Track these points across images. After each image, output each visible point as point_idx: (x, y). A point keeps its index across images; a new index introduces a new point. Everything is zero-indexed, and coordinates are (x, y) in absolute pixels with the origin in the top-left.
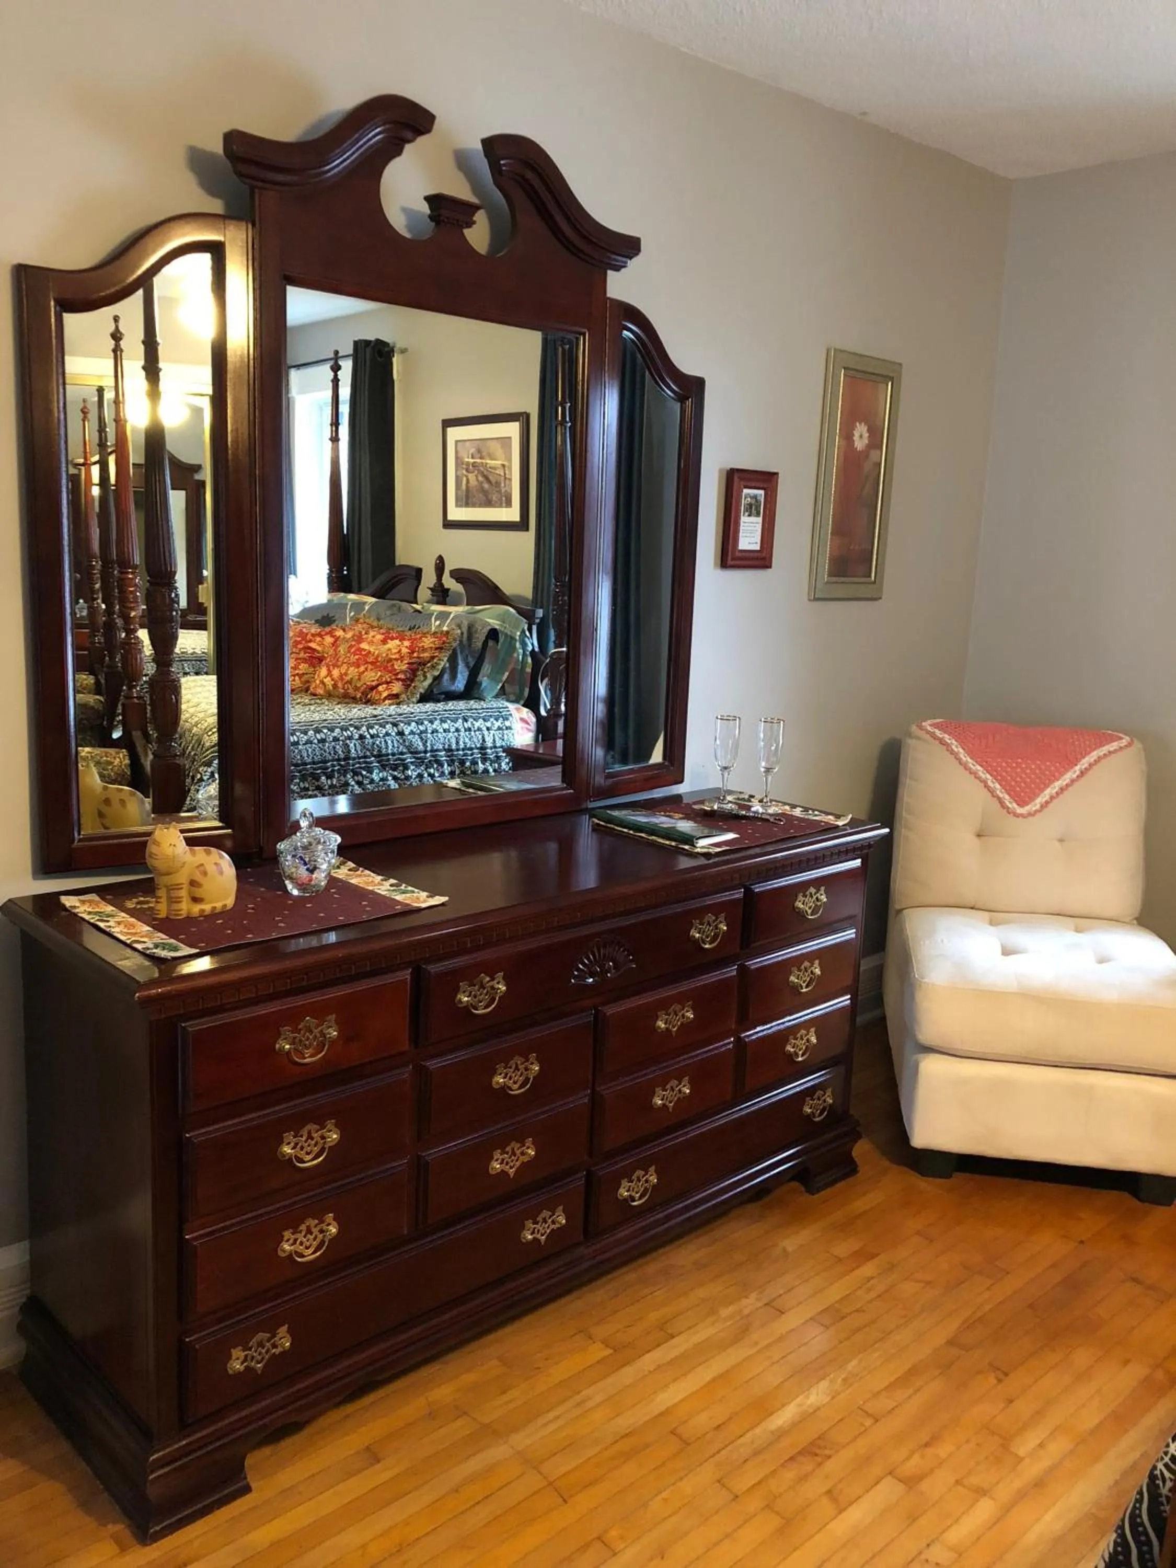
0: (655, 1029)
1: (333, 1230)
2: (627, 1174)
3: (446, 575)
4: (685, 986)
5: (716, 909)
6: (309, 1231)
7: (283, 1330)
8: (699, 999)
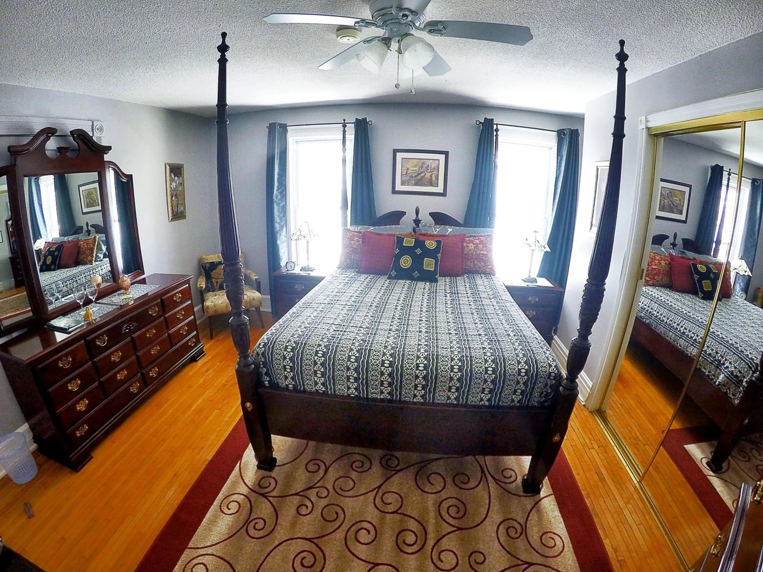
0: (146, 337)
1: (87, 402)
2: (151, 370)
3: (89, 226)
4: (152, 325)
5: (154, 306)
6: (82, 404)
7: (85, 425)
8: (156, 327)
